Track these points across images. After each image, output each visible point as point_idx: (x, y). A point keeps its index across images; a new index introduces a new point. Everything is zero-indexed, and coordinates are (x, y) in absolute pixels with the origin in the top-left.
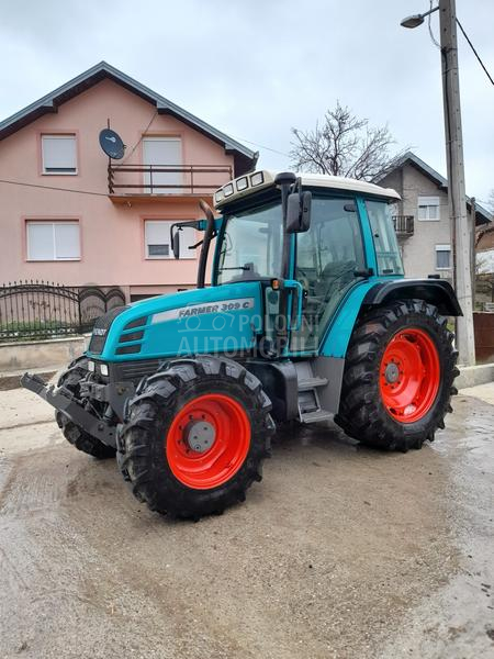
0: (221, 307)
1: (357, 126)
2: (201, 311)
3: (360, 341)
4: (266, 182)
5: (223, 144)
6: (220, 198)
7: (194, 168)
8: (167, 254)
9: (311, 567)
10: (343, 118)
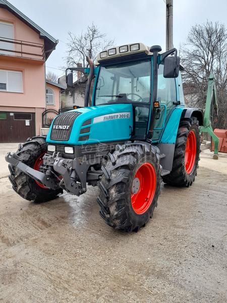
0: (119, 116)
1: (101, 36)
2: (112, 117)
3: (178, 136)
4: (141, 50)
5: (38, 32)
6: (104, 56)
7: (23, 42)
8: (5, 88)
9: (213, 246)
10: (95, 31)
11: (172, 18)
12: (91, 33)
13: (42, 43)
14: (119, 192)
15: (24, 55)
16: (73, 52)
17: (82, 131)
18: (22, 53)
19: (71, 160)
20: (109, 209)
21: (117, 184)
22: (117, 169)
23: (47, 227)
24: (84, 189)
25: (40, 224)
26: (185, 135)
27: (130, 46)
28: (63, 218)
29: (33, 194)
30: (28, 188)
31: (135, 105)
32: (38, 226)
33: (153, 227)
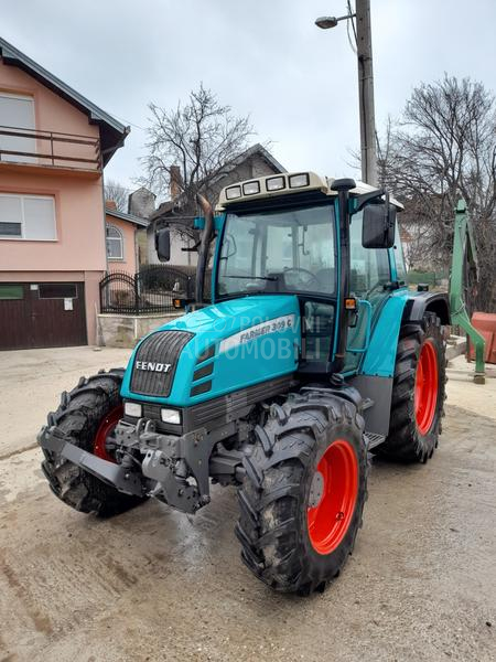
0: (272, 327)
1: (219, 112)
2: (257, 333)
3: (399, 358)
4: (313, 185)
5: (87, 112)
6: (234, 196)
7: (54, 135)
8: (19, 233)
9: (488, 624)
10: (206, 101)
11: (372, 83)
12: (198, 105)
13: (94, 135)
14: (282, 517)
15: (58, 163)
16: (161, 145)
17: (197, 375)
18: (53, 157)
19: (176, 438)
20: (261, 552)
21: (278, 501)
22: (276, 466)
23: (129, 586)
24: (205, 497)
25: (113, 578)
26: (413, 357)
27: (289, 177)
28: (161, 557)
29: (94, 501)
30: (82, 490)
31: (303, 299)
32: (110, 583)
33: (357, 576)
